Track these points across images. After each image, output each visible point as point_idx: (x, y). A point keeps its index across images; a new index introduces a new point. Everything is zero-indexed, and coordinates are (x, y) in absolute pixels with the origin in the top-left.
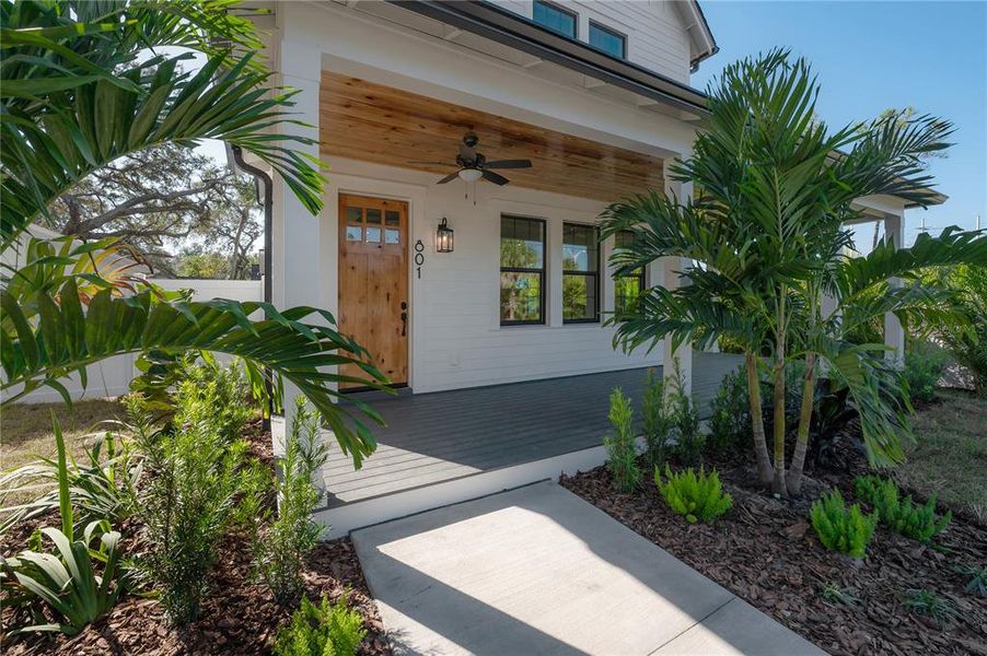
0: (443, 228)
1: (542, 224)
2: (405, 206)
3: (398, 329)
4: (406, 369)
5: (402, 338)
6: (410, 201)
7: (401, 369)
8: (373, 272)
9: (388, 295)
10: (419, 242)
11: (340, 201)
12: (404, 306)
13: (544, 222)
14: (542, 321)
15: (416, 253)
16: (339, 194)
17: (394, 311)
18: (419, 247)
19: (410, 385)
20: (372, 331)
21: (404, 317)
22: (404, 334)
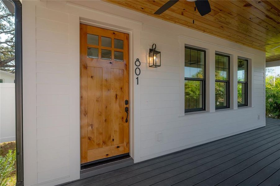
0: (153, 51)
1: (203, 53)
2: (127, 36)
3: (123, 118)
4: (128, 143)
5: (126, 124)
6: (131, 33)
7: (125, 144)
8: (106, 80)
9: (116, 95)
10: (138, 60)
11: (81, 29)
12: (127, 102)
13: (205, 52)
14: (204, 109)
15: (135, 67)
16: (81, 24)
17: (120, 106)
18: (138, 63)
19: (131, 155)
20: (106, 120)
21: (127, 110)
22: (127, 121)
